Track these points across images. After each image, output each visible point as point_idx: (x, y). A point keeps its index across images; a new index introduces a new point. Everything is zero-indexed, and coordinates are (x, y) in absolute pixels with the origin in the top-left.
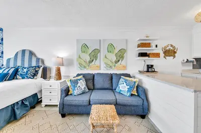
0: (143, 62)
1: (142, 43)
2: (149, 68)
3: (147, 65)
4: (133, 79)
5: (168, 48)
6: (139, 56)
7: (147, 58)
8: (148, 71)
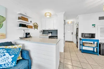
0: (23, 31)
1: (23, 17)
2: (27, 35)
3: (26, 33)
4: (16, 46)
5: (35, 24)
6: (20, 26)
7: (26, 28)
8: (26, 37)
